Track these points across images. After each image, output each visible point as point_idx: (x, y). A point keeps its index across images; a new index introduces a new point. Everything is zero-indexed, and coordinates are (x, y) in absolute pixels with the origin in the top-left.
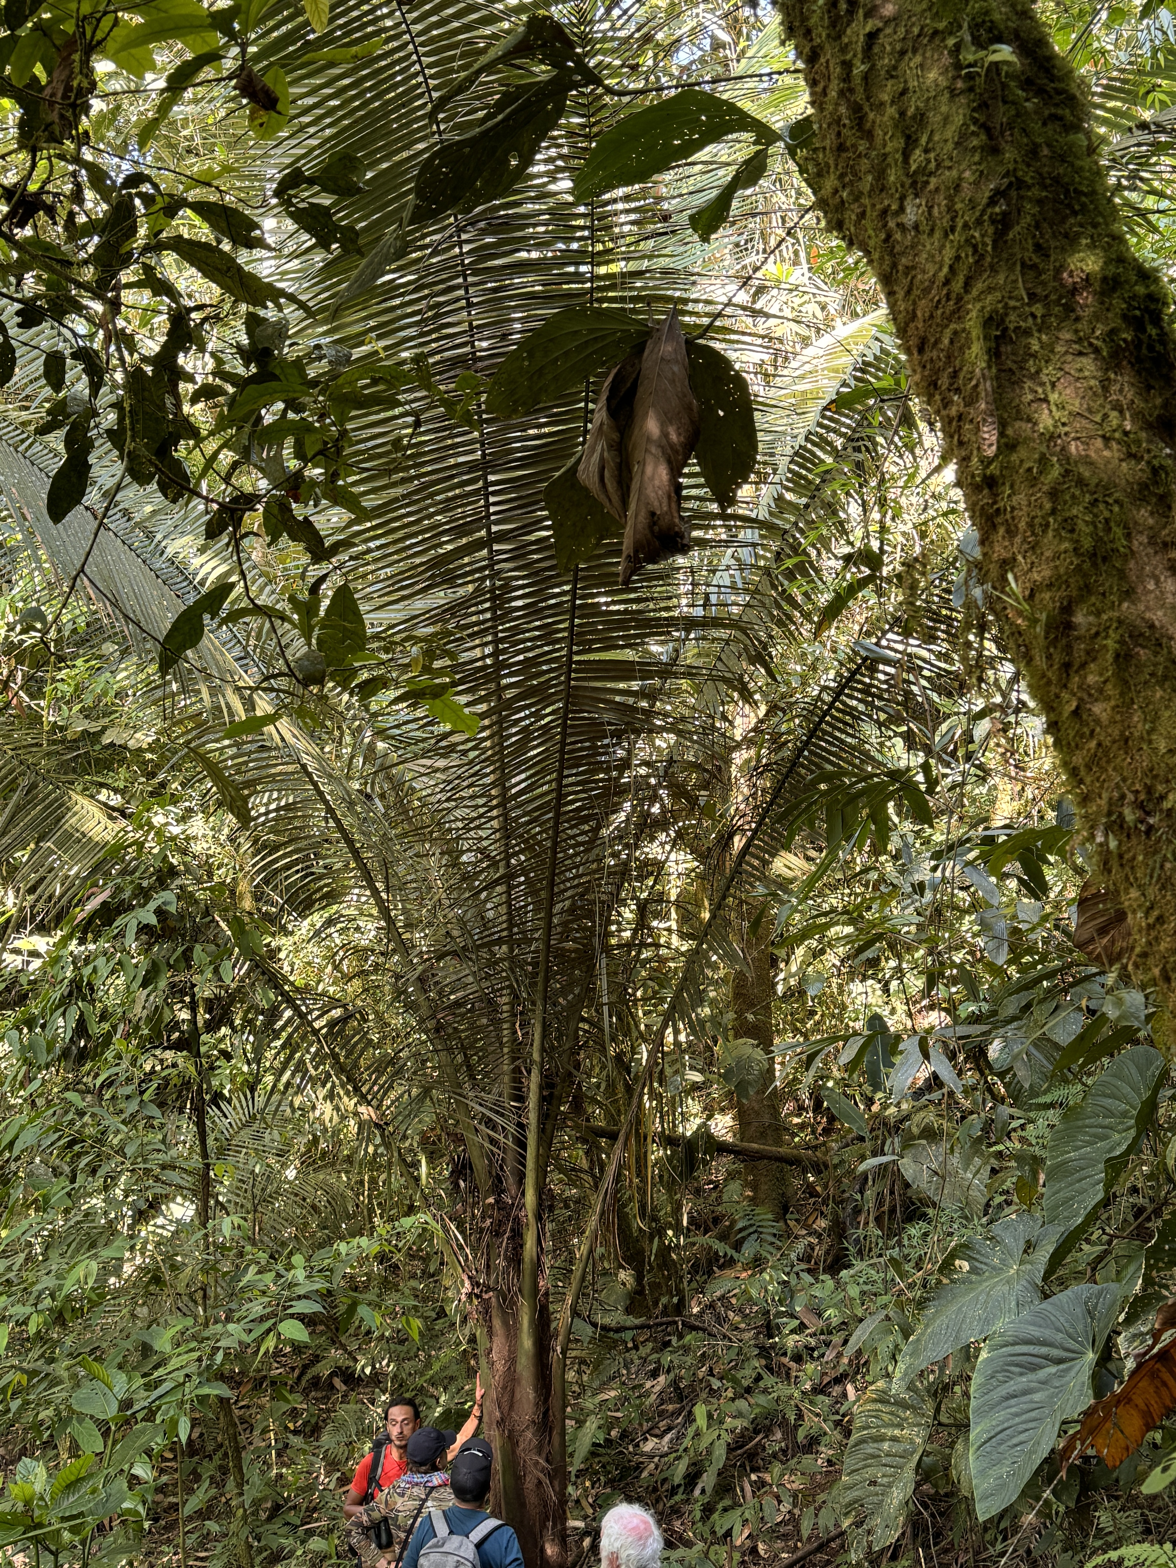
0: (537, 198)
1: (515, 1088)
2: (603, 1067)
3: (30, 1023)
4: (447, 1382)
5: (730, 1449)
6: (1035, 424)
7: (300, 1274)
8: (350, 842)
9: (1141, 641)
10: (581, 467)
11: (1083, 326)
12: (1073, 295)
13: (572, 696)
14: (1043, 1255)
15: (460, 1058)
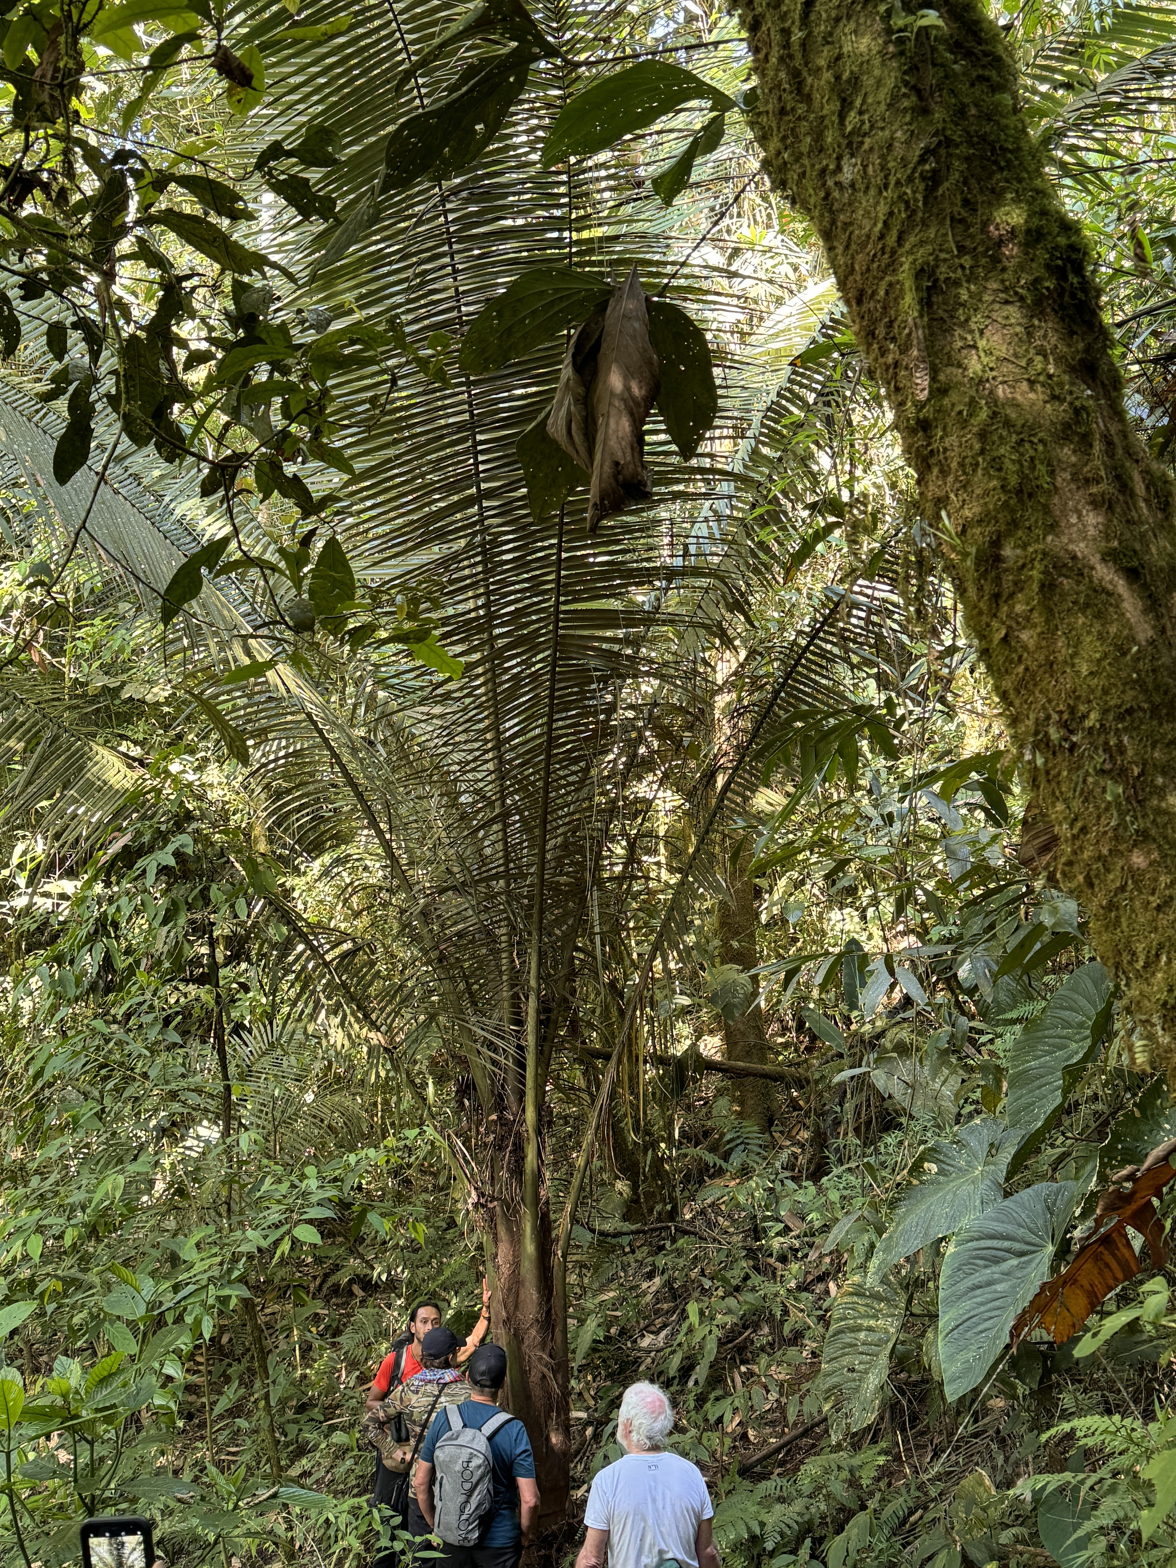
0: (517, 167)
1: (514, 1013)
2: (598, 994)
3: (59, 959)
4: (458, 1287)
5: (721, 1343)
6: (965, 369)
7: (312, 1183)
8: (353, 785)
9: (1064, 571)
10: (550, 421)
11: (1008, 275)
12: (1000, 247)
13: (559, 644)
14: (1006, 1157)
15: (462, 986)
